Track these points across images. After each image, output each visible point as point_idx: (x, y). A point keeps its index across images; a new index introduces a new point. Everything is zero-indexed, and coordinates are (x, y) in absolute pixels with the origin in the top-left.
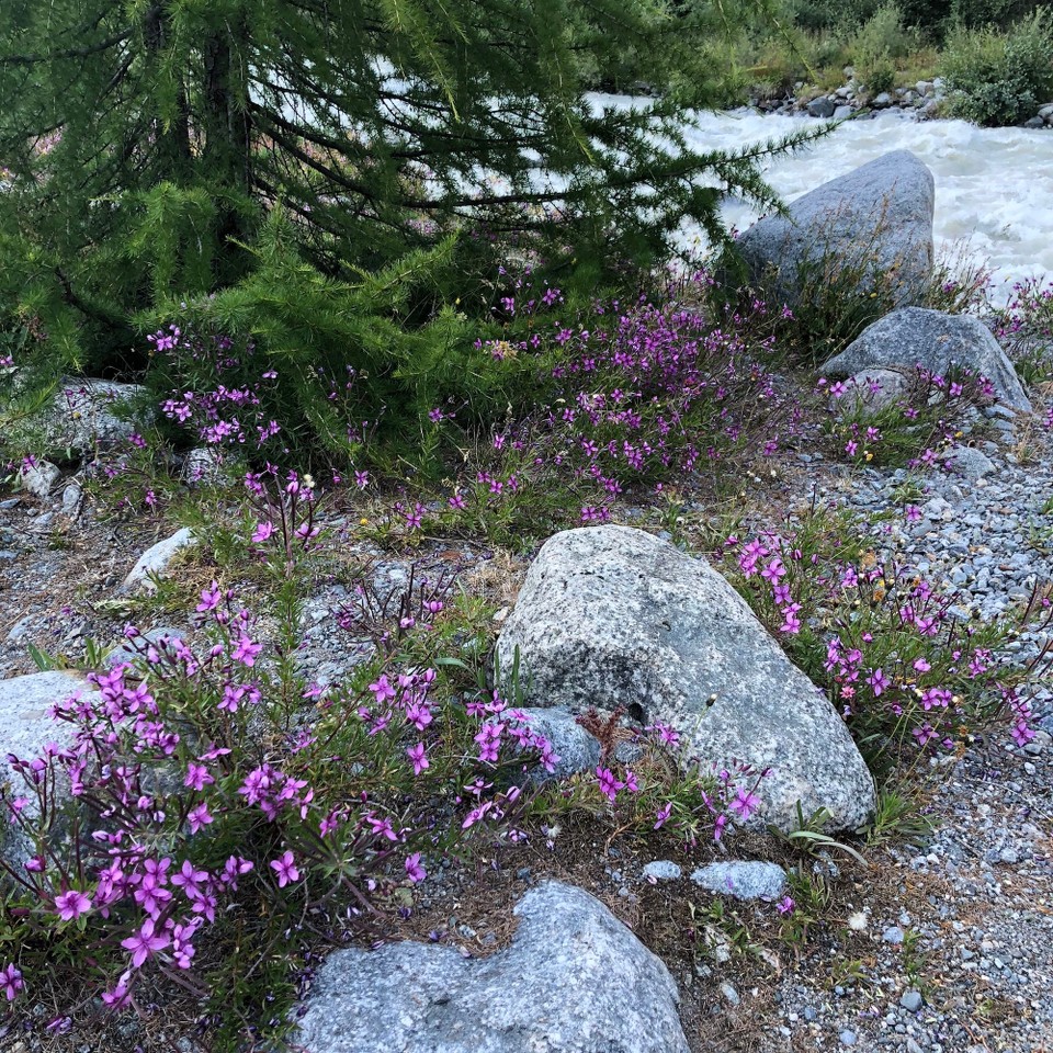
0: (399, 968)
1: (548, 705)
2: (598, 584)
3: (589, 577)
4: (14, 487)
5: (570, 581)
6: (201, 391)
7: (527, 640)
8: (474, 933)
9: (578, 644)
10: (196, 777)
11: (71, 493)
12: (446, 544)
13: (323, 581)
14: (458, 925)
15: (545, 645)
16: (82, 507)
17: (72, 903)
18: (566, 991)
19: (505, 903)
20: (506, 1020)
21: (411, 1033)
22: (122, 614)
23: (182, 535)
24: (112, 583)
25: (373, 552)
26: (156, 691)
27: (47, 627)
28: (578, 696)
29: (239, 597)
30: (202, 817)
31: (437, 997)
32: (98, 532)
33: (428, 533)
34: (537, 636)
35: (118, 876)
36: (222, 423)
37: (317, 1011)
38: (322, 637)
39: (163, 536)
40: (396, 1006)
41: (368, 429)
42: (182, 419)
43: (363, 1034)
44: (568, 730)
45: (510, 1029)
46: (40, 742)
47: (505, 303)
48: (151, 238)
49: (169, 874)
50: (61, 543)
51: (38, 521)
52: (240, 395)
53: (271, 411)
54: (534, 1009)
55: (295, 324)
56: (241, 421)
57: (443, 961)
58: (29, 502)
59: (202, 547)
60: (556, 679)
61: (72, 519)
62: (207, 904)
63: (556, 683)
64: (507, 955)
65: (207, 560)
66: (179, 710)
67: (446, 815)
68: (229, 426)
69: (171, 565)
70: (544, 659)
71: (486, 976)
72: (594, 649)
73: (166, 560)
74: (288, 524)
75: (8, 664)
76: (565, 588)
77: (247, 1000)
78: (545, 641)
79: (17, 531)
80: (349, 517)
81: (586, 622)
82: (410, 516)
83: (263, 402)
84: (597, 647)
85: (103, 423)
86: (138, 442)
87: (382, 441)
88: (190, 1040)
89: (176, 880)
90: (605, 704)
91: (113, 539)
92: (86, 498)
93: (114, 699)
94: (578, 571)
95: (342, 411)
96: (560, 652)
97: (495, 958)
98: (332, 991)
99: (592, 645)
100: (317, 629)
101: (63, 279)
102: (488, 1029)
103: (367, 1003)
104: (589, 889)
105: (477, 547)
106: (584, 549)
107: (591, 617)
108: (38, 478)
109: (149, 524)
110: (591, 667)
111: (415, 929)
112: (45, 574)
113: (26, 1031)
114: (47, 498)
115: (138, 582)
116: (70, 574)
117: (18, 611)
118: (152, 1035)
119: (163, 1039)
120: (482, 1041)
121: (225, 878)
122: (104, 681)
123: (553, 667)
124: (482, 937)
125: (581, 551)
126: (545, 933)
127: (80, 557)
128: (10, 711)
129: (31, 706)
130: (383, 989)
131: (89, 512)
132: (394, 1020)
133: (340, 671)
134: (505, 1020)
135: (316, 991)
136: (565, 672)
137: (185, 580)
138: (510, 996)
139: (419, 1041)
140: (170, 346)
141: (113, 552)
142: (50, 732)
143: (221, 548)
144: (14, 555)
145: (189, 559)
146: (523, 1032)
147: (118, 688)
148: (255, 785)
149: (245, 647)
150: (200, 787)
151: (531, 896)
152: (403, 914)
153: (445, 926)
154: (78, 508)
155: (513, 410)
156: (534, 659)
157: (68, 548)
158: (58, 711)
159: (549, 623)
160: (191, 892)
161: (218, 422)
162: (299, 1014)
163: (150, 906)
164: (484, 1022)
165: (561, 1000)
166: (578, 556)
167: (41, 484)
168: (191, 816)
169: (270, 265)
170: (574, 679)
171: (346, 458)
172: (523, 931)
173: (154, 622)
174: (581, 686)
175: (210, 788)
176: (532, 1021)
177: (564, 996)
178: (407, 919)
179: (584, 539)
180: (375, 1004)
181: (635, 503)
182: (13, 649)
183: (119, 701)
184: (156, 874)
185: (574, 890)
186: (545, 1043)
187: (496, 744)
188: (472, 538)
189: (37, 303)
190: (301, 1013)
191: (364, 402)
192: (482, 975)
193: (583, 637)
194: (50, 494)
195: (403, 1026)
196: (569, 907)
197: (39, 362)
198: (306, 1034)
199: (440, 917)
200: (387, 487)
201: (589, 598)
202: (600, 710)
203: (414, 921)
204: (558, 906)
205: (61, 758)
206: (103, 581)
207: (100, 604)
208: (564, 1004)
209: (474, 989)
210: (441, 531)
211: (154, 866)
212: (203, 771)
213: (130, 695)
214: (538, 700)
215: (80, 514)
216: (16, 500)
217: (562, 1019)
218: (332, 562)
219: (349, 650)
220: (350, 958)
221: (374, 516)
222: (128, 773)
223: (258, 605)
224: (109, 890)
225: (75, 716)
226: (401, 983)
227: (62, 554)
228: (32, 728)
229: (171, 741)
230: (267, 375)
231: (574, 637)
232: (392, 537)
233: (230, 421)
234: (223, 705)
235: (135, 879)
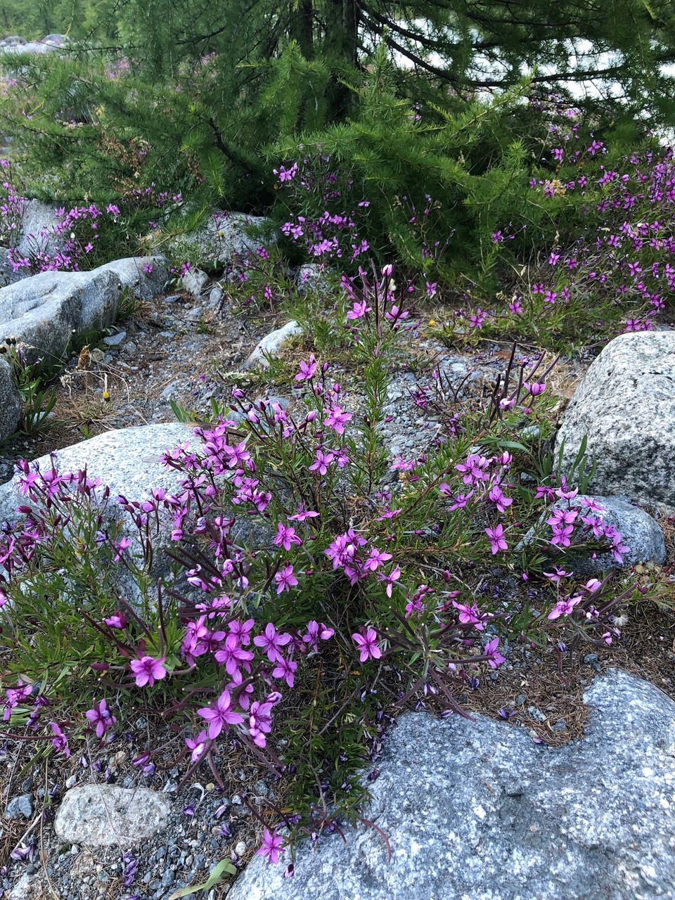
0: (469, 744)
1: (607, 494)
2: (667, 384)
3: (658, 377)
4: (176, 287)
5: (640, 380)
6: (311, 218)
7: (592, 432)
8: (544, 718)
9: (648, 440)
10: (284, 538)
11: (216, 294)
12: (500, 346)
13: (397, 369)
14: (526, 704)
15: (611, 439)
16: (222, 304)
17: (148, 667)
18: (658, 815)
19: (573, 687)
20: (591, 835)
21: (483, 827)
22: (244, 384)
23: (291, 327)
24: (239, 361)
25: (439, 349)
26: (257, 448)
27: (189, 389)
28: (638, 489)
29: (331, 377)
30: (288, 578)
31: (512, 788)
32: (232, 323)
33: (483, 335)
34: (604, 429)
35: (203, 632)
36: (325, 241)
37: (387, 778)
38: (395, 414)
39: (278, 327)
40: (468, 791)
41: (439, 250)
42: (296, 237)
43: (435, 817)
44: (635, 522)
45: (594, 847)
46: (155, 484)
47: (555, 154)
48: (280, 94)
49: (253, 634)
50: (205, 329)
51: (191, 312)
52: (340, 219)
53: (363, 234)
54: (622, 830)
55: (388, 158)
56: (339, 239)
57: (513, 742)
58: (186, 299)
59: (305, 336)
60: (618, 471)
61: (215, 313)
62: (287, 669)
63: (619, 474)
64: (580, 749)
65: (309, 346)
66: (275, 468)
67: (509, 587)
68: (330, 243)
69: (281, 348)
70: (609, 452)
71: (559, 770)
72: (664, 446)
73: (278, 345)
74: (380, 306)
75: (159, 415)
76: (635, 385)
77: (320, 755)
78: (612, 434)
79: (176, 319)
80: (418, 321)
81: (658, 420)
82: (474, 318)
83: (358, 227)
84: (668, 445)
85: (241, 243)
86: (262, 254)
87: (448, 260)
88: (267, 786)
89: (259, 641)
90: (665, 500)
91: (242, 329)
92: (225, 298)
93: (215, 454)
94: (646, 370)
95: (418, 234)
96: (627, 446)
97: (567, 749)
98: (403, 758)
99: (663, 442)
100: (392, 407)
101: (216, 129)
102: (569, 841)
103: (436, 779)
104: (660, 685)
105: (526, 350)
106: (650, 351)
107: (662, 415)
108: (193, 281)
109: (269, 319)
110: (657, 463)
111: (483, 702)
112: (192, 351)
113: (128, 742)
114: (199, 296)
115: (257, 361)
116: (209, 351)
117: (170, 376)
118: (233, 771)
119: (242, 777)
120: (561, 854)
121: (306, 639)
122: (209, 436)
123: (617, 460)
124: (553, 724)
125: (647, 352)
126: (623, 733)
127: (218, 340)
128: (136, 454)
129: (153, 451)
130: (454, 767)
131: (227, 308)
132: (466, 807)
133: (410, 443)
134: (589, 836)
135: (387, 755)
136: (629, 465)
137: (292, 361)
138: (591, 806)
139: (492, 838)
140: (290, 178)
141: (241, 338)
142: (165, 476)
143: (319, 336)
144: (172, 336)
145: (295, 345)
146: (611, 855)
147: (220, 443)
148: (341, 551)
149: (337, 415)
150: (288, 547)
151: (600, 686)
152: (472, 684)
153: (513, 703)
154: (219, 305)
155: (559, 238)
156: (598, 451)
157: (210, 333)
158: (169, 460)
159: (618, 418)
160: (274, 656)
161: (322, 242)
162: (370, 778)
163: (231, 668)
164: (564, 831)
165: (652, 826)
166: (643, 357)
167: (195, 286)
168: (278, 576)
169: (371, 104)
170: (638, 473)
171: (420, 270)
172: (596, 724)
173: (266, 392)
174: (643, 480)
175: (297, 548)
176: (620, 845)
177: (656, 821)
178: (476, 690)
179: (649, 342)
180: (446, 783)
181: (664, 322)
182: (164, 403)
183: (221, 456)
184: (239, 634)
185: (645, 686)
186: (637, 876)
187: (570, 530)
188: (521, 342)
189: (195, 145)
190: (373, 777)
191: (438, 228)
192: (555, 767)
193: (653, 434)
194: (201, 294)
195: (476, 817)
196: (646, 706)
197: (198, 198)
198: (377, 804)
199: (507, 693)
200: (449, 299)
201: (660, 396)
202: (660, 504)
203: (482, 693)
204: (632, 703)
205: (166, 503)
206: (232, 359)
207: (227, 374)
208: (656, 831)
209: (548, 785)
210: (495, 334)
211: (237, 627)
212: (291, 533)
213: (230, 450)
214: (597, 488)
215: (221, 309)
216: (177, 296)
217: (656, 850)
218: (406, 354)
219: (417, 426)
220: (420, 723)
221: (438, 320)
222: (225, 523)
223: (346, 384)
224: (194, 645)
225: (183, 465)
226: (472, 763)
227: (206, 337)
228: (150, 471)
229: (263, 499)
230: (361, 204)
231: (645, 433)
232: (453, 338)
233: (332, 240)
234: (313, 468)
235: (219, 636)
